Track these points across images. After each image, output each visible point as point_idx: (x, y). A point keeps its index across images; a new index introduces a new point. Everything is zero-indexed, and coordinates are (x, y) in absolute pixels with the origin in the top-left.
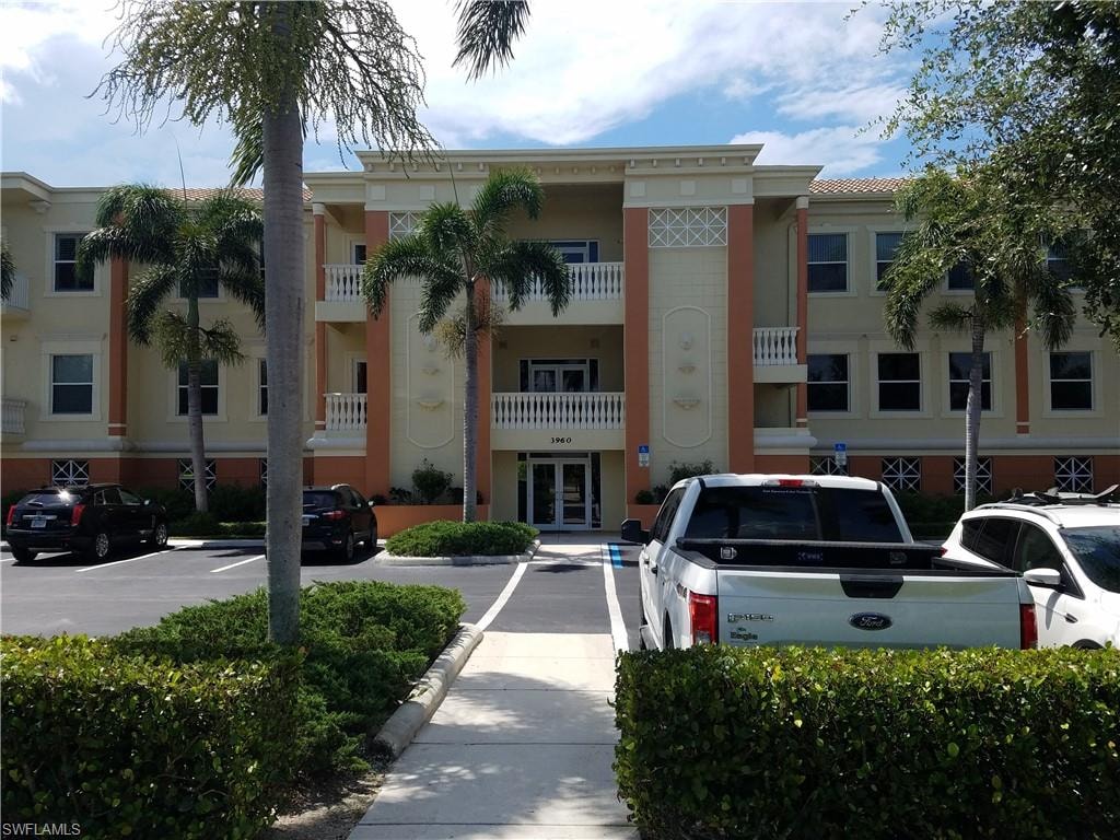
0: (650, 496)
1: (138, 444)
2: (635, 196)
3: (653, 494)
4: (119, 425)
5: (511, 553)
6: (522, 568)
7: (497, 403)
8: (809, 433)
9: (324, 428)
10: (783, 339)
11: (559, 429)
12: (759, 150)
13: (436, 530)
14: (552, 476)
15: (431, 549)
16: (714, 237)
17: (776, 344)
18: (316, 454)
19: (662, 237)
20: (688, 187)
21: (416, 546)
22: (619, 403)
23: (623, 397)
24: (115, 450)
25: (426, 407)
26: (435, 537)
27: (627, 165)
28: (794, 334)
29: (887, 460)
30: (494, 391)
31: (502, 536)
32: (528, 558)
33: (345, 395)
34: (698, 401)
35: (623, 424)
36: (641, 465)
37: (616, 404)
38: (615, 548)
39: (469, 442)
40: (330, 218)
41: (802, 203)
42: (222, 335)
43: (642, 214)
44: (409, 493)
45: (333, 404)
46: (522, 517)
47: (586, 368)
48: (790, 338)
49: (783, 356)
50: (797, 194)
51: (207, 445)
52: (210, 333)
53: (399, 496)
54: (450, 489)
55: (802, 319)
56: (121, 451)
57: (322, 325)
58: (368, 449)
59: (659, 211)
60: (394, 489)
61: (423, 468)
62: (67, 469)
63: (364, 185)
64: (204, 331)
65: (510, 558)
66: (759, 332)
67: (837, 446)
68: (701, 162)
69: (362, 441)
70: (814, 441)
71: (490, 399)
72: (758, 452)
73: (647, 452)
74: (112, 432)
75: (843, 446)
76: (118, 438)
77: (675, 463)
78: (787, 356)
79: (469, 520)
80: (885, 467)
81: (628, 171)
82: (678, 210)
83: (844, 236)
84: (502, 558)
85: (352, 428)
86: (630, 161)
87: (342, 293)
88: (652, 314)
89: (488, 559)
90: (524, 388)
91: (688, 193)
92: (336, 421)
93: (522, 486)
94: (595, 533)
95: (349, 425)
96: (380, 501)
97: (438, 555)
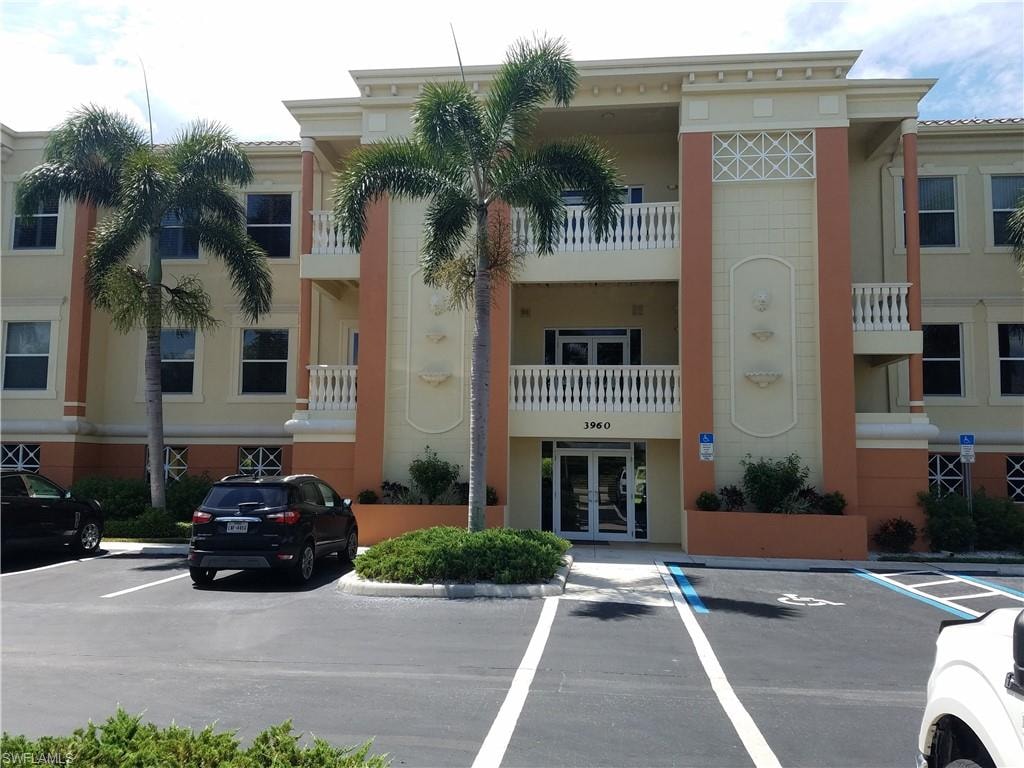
0: (716, 498)
1: (100, 427)
2: (694, 119)
3: (720, 497)
4: (75, 404)
5: (533, 581)
6: (550, 607)
7: (516, 378)
8: (927, 420)
9: (306, 407)
10: (890, 298)
11: (594, 411)
12: (856, 58)
13: (427, 541)
14: (585, 472)
15: (416, 570)
16: (799, 166)
17: (881, 303)
18: (296, 439)
19: (730, 169)
20: (763, 106)
21: (395, 566)
22: (672, 379)
23: (677, 371)
24: (71, 433)
25: (429, 382)
26: (423, 553)
27: (685, 80)
28: (904, 292)
29: (1010, 457)
30: (513, 363)
31: (521, 555)
32: (560, 588)
33: (334, 367)
34: (779, 377)
35: (678, 407)
36: (702, 458)
37: (668, 380)
38: (678, 571)
39: (477, 420)
40: (319, 154)
41: (909, 128)
42: (189, 295)
43: (704, 141)
44: (406, 489)
45: (318, 378)
46: (547, 524)
47: (626, 340)
48: (898, 296)
49: (890, 320)
50: (902, 115)
51: (167, 428)
52: (175, 292)
53: (393, 492)
54: (457, 484)
55: (912, 272)
56: (76, 434)
57: (308, 283)
58: (359, 433)
59: (725, 137)
60: (386, 483)
61: (424, 458)
62: (16, 455)
63: (361, 114)
64: (167, 288)
65: (531, 589)
66: (859, 288)
67: (962, 437)
68: (780, 74)
69: (351, 423)
70: (934, 430)
71: (507, 373)
72: (860, 445)
73: (711, 441)
74: (68, 411)
75: (971, 438)
76: (75, 418)
77: (750, 456)
78: (895, 320)
79: (476, 527)
80: (1010, 467)
81: (686, 87)
82: (750, 136)
83: (950, 179)
84: (520, 589)
85: (340, 409)
86: (688, 75)
87: (332, 244)
88: (717, 266)
89: (499, 589)
90: (551, 360)
91: (763, 114)
92: (322, 399)
93: (547, 484)
94: (641, 545)
95: (336, 404)
96: (368, 498)
97: (426, 580)
